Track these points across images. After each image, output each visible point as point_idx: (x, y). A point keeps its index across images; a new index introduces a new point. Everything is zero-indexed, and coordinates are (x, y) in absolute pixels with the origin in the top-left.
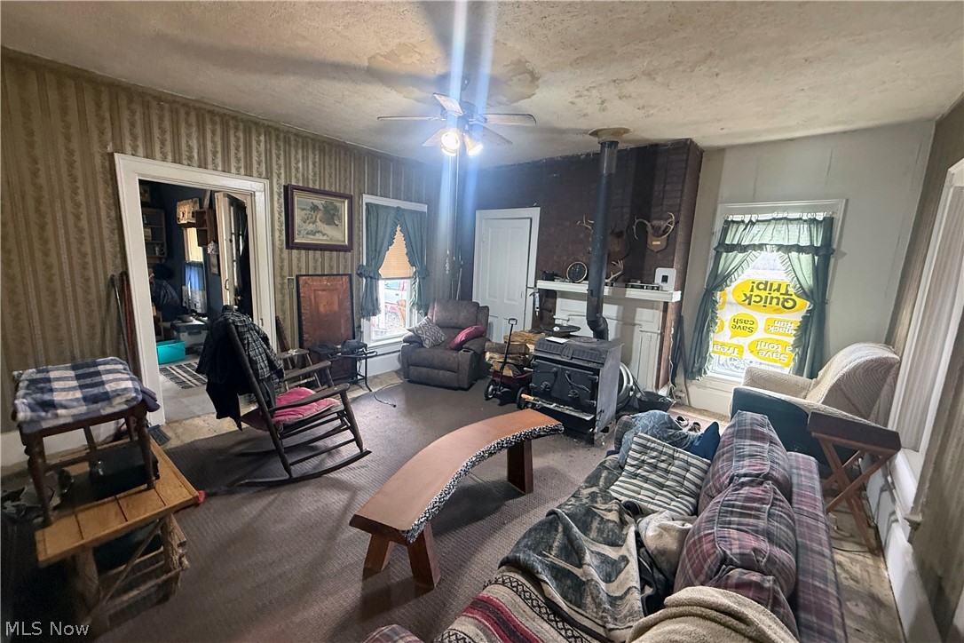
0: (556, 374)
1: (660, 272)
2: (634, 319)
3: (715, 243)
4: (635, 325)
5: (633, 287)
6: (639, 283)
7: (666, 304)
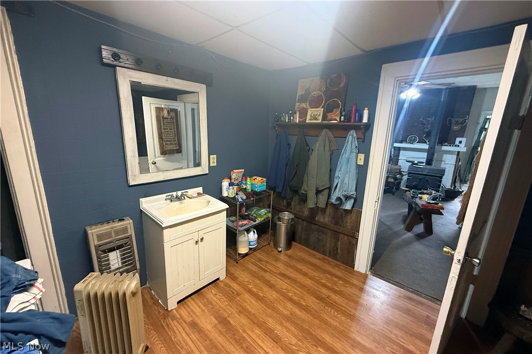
0: (420, 179)
1: (458, 140)
2: (442, 158)
3: (479, 128)
4: (442, 161)
5: (445, 145)
6: (446, 144)
7: (459, 152)
